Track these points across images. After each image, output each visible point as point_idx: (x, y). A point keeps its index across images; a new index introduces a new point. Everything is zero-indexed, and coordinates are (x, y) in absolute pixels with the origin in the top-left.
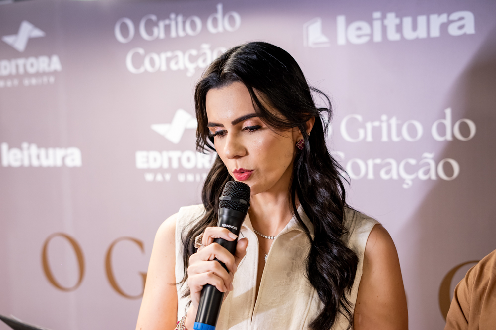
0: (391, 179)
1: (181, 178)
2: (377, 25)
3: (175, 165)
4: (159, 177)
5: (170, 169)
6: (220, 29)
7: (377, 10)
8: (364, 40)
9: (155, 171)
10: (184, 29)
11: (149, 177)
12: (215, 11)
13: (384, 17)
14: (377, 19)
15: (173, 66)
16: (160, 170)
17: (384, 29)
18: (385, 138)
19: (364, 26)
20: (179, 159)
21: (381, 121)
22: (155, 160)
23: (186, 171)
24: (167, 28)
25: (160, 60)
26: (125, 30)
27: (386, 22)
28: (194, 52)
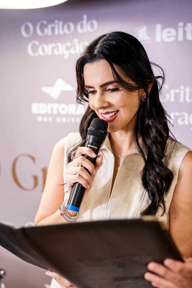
0: (184, 125)
1: (58, 120)
2: (181, 30)
3: (55, 112)
4: (45, 119)
5: (52, 115)
6: (85, 30)
7: (181, 21)
8: (172, 39)
9: (43, 116)
10: (63, 30)
11: (39, 119)
12: (82, 19)
13: (185, 26)
14: (181, 27)
15: (56, 53)
16: (46, 115)
17: (185, 33)
18: (182, 100)
19: (173, 31)
20: (58, 109)
21: (180, 89)
22: (43, 109)
23: (62, 116)
24: (53, 29)
25: (48, 48)
26: (27, 29)
27: (186, 29)
28: (69, 44)
